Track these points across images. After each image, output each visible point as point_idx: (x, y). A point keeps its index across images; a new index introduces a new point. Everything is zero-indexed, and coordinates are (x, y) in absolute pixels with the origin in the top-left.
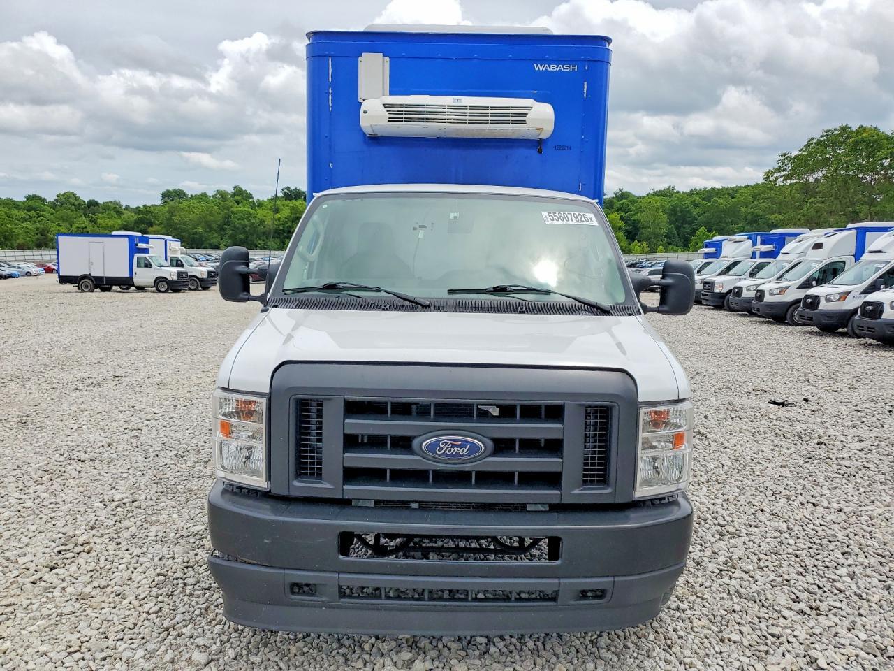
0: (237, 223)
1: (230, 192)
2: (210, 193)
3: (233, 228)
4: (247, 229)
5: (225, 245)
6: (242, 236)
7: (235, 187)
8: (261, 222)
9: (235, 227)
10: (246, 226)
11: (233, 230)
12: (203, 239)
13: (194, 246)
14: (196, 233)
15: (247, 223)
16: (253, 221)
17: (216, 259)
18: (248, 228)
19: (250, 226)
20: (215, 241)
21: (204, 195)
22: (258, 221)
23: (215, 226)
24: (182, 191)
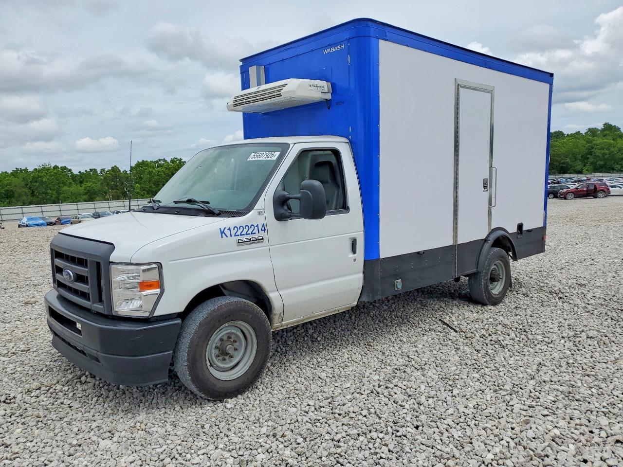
0: (598, 153)
1: (600, 128)
2: (583, 131)
3: (594, 157)
4: (606, 157)
5: (587, 170)
6: (602, 163)
7: (605, 124)
8: (619, 150)
9: (595, 155)
10: (606, 154)
11: (594, 158)
12: (570, 167)
13: (562, 172)
14: (564, 163)
15: (607, 152)
16: (612, 149)
17: (575, 181)
18: (608, 156)
19: (610, 154)
20: (578, 168)
21: (578, 133)
22: (616, 149)
23: (579, 157)
24: (561, 132)
